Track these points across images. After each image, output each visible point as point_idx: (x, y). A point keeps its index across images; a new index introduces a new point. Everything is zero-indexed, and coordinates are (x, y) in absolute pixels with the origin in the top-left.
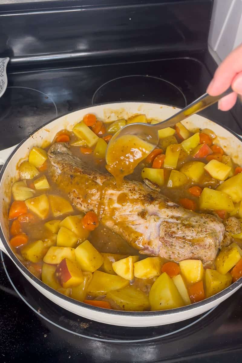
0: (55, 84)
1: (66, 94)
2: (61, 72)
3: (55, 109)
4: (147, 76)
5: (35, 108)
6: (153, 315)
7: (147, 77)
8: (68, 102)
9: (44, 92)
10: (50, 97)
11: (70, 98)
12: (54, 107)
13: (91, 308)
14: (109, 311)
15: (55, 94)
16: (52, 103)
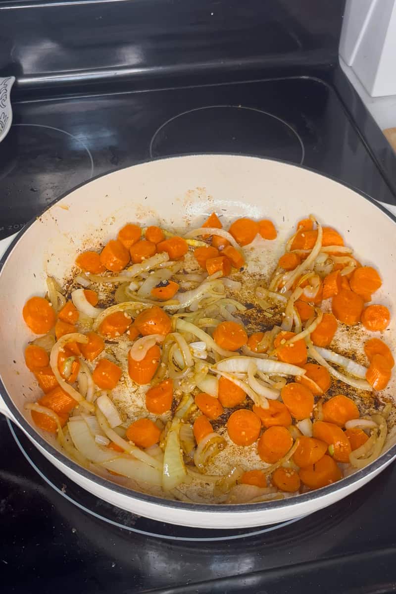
0: (90, 121)
1: (107, 136)
2: (100, 99)
3: (91, 162)
4: (240, 106)
5: (58, 160)
6: (267, 508)
7: (239, 108)
8: (112, 149)
9: (71, 134)
10: (81, 140)
11: (114, 143)
12: (89, 156)
13: (162, 504)
14: (193, 507)
15: (90, 136)
16: (85, 151)
